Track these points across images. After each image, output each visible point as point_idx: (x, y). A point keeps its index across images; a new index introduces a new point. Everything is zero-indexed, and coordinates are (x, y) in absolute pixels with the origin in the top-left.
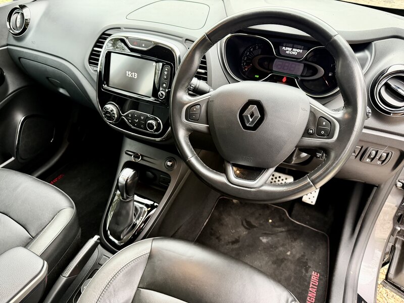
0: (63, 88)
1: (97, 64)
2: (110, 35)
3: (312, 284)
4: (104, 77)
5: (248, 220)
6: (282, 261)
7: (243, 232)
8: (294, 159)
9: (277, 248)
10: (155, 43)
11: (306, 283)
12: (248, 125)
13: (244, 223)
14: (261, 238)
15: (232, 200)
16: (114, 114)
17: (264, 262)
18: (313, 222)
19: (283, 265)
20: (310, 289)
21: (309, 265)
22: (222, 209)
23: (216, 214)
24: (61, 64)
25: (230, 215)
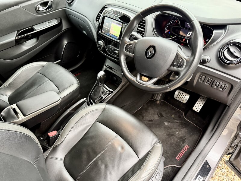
0: (85, 31)
1: (98, 21)
2: (106, 8)
3: (184, 150)
4: (100, 27)
5: (161, 113)
6: (172, 135)
7: (156, 117)
8: (171, 77)
9: (171, 129)
10: (124, 14)
11: (180, 148)
12: (148, 56)
13: (159, 114)
14: (165, 122)
15: (156, 102)
16: (101, 45)
17: (162, 133)
18: (197, 122)
19: (172, 137)
20: (181, 152)
21: (186, 141)
22: (149, 105)
23: (146, 106)
24: (85, 19)
25: (152, 108)
